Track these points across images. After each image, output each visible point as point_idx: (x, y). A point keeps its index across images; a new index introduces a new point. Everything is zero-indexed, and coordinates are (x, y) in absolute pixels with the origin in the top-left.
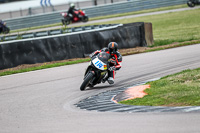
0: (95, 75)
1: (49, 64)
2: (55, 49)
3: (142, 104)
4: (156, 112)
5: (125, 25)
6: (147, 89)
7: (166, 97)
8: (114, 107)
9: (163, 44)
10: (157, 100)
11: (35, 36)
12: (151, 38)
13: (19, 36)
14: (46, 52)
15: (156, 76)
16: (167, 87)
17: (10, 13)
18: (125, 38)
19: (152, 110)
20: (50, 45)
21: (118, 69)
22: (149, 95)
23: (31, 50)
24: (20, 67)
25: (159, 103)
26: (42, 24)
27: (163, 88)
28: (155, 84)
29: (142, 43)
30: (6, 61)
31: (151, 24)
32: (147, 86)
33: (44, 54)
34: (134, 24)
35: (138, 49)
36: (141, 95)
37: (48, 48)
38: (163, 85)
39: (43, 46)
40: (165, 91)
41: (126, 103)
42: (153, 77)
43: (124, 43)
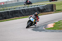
0: (31, 23)
1: (24, 17)
2: (25, 12)
3: (52, 29)
4: (57, 32)
5: (47, 5)
6: (54, 25)
7: (60, 27)
8: (44, 30)
9: (59, 11)
10: (57, 28)
11: (19, 8)
12: (55, 9)
13: (14, 8)
14: (23, 13)
15: (57, 21)
16: (60, 24)
17: (12, 1)
18: (47, 9)
19: (56, 31)
20: (24, 11)
21: (38, 21)
22: (55, 26)
23: (18, 13)
24: (15, 18)
25: (58, 29)
26: (21, 5)
27: (59, 24)
28: (56, 23)
29: (52, 10)
30: (10, 16)
31: (55, 5)
32: (54, 24)
33: (22, 14)
34: (50, 4)
35: (51, 12)
36: (52, 27)
37: (23, 12)
38: (59, 23)
39: (22, 12)
40: (60, 25)
41: (47, 29)
42: (56, 21)
43: (47, 10)
